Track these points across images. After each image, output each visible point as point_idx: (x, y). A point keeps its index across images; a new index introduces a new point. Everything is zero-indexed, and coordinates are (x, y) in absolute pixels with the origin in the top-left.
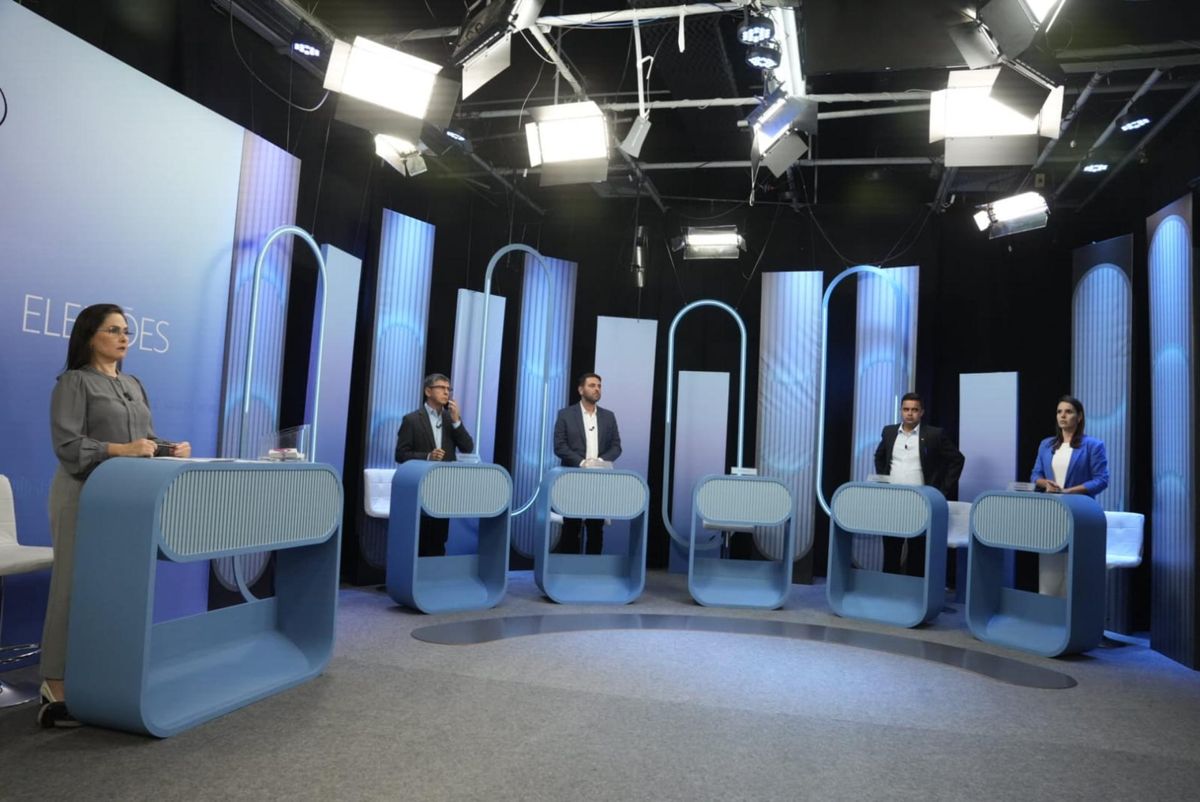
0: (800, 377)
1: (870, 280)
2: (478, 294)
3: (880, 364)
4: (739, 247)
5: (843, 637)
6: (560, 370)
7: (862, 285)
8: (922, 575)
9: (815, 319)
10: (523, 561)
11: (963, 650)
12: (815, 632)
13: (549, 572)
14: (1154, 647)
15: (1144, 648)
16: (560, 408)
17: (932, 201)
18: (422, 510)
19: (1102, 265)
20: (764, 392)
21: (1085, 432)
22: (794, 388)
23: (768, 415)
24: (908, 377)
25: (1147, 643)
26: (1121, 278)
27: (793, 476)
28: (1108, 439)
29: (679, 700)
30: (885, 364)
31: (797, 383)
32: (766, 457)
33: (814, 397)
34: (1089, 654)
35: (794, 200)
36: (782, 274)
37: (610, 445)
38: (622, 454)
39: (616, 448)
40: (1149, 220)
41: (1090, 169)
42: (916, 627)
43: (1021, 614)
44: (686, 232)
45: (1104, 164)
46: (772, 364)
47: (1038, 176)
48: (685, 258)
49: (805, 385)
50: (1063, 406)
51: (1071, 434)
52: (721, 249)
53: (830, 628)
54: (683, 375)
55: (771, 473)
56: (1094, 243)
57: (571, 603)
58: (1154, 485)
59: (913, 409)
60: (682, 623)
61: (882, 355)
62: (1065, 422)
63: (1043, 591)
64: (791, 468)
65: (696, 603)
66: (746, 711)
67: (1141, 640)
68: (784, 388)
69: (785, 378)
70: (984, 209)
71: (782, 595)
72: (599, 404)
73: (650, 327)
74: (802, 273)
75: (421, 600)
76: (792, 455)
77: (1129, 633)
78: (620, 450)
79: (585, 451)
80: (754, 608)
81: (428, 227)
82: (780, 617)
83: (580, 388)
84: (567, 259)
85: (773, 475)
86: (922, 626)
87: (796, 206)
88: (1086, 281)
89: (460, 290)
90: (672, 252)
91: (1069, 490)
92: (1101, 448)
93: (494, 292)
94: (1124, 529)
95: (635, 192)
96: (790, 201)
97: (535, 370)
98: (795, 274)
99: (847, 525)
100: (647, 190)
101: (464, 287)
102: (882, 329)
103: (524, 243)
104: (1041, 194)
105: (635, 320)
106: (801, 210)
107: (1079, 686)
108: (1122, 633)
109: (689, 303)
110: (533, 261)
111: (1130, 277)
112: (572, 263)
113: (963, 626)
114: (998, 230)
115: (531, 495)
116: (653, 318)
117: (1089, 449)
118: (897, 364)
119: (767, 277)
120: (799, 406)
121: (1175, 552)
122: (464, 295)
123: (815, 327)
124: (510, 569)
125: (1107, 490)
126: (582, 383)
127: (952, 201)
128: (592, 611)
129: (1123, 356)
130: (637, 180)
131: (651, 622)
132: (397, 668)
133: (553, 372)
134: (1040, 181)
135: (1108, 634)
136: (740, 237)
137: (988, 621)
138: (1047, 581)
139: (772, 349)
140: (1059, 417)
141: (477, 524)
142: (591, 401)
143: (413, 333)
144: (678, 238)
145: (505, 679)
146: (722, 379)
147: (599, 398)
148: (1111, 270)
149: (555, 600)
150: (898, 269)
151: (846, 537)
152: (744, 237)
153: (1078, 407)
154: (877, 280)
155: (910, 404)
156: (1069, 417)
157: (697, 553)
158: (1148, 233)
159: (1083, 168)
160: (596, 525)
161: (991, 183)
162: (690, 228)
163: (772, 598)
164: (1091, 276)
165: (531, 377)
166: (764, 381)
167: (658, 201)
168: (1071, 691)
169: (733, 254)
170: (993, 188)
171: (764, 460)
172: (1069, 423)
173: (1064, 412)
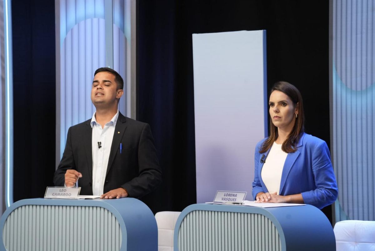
3: (89, 21)
50: (275, 97)
61: (90, 10)
62: (279, 118)
140: (272, 110)
172: (283, 118)
173: (276, 104)
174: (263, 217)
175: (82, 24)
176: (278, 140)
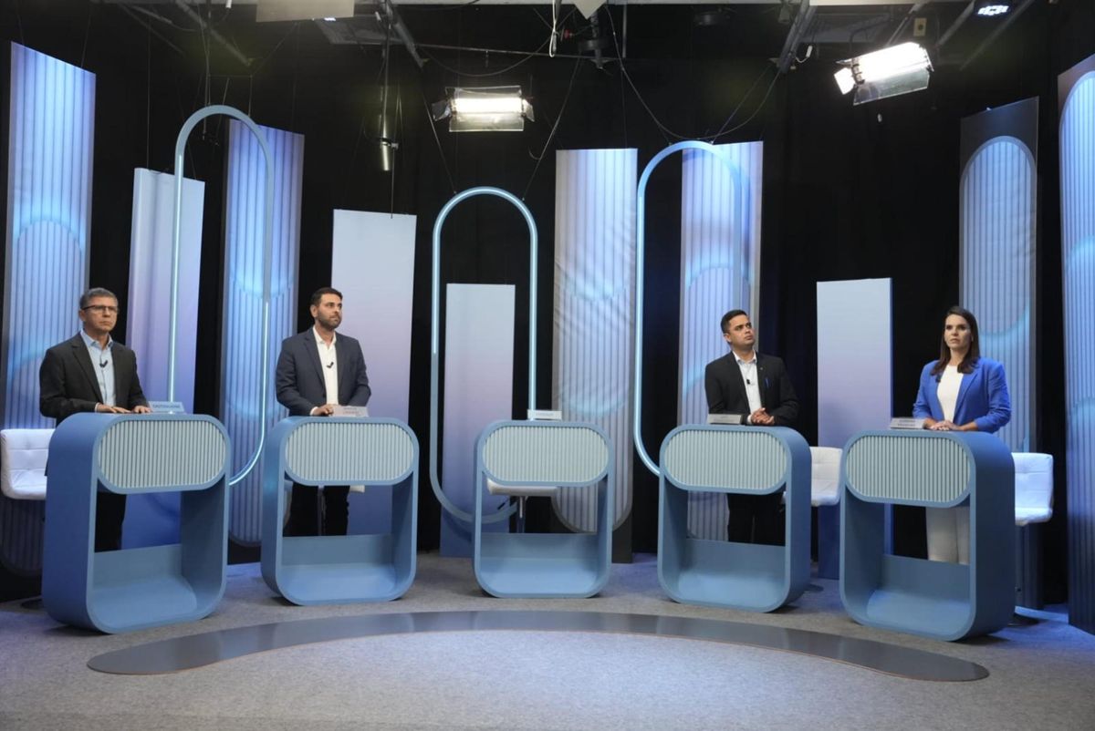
0: (609, 289)
1: (699, 160)
2: (165, 176)
3: (713, 271)
4: (524, 116)
5: (681, 628)
6: (284, 284)
7: (688, 169)
8: (782, 543)
9: (628, 213)
10: (244, 552)
11: (838, 638)
12: (641, 624)
13: (284, 563)
14: (1072, 622)
15: (1060, 623)
16: (285, 337)
17: (777, 55)
18: (100, 485)
19: (996, 139)
20: (562, 311)
22: (601, 304)
23: (568, 341)
24: (749, 287)
25: (1064, 618)
26: (1023, 154)
27: (603, 419)
28: (1008, 359)
30: (720, 270)
31: (604, 297)
32: (567, 396)
33: (628, 316)
34: (1000, 634)
35: (597, 52)
36: (582, 152)
40: (1062, 78)
41: (986, 11)
42: (777, 611)
43: (910, 587)
44: (451, 95)
45: (1004, 5)
46: (571, 273)
47: (918, 22)
48: (450, 131)
49: (615, 299)
50: (953, 320)
51: (962, 356)
52: (497, 119)
53: (663, 617)
54: (452, 288)
55: (573, 416)
56: (988, 109)
57: (317, 604)
58: (1068, 417)
60: (469, 621)
61: (715, 260)
62: (957, 341)
63: (933, 557)
64: (600, 410)
65: (486, 594)
67: (1056, 614)
68: (588, 303)
69: (590, 292)
70: (847, 66)
71: (598, 578)
73: (407, 224)
74: (610, 152)
75: (99, 613)
76: (600, 394)
77: (1040, 608)
79: (324, 395)
80: (563, 597)
81: (84, 76)
82: (596, 607)
83: (313, 308)
86: (783, 609)
87: (598, 61)
88: (978, 158)
89: (137, 170)
90: (433, 121)
92: (999, 372)
93: (188, 173)
94: (1029, 475)
95: (383, 37)
96: (592, 53)
97: (249, 284)
98: (601, 152)
99: (681, 481)
100: (398, 35)
101: (145, 167)
102: (716, 225)
103: (227, 104)
104: (922, 45)
105: (387, 216)
106: (605, 65)
107: (990, 676)
109: (460, 191)
110: (242, 129)
111: (1034, 154)
112: (297, 135)
113: (835, 607)
114: (865, 94)
115: (255, 450)
116: (411, 213)
117: (985, 373)
118: (736, 268)
119: (562, 156)
120: (608, 326)
122: (143, 177)
123: (628, 224)
124: (230, 563)
125: (1008, 425)
126: (317, 301)
127: (808, 54)
128: (347, 612)
129: (1025, 255)
130: (386, 20)
131: (424, 622)
132: (75, 716)
133: (274, 288)
134: (920, 27)
135: (1019, 610)
136: (525, 103)
137: (869, 597)
138: (938, 544)
139: (571, 252)
140: (948, 334)
141: (177, 504)
142: (328, 327)
143: (69, 230)
144: (441, 102)
145: (242, 715)
146: (507, 292)
147: (340, 322)
148: (1009, 144)
149: (294, 602)
150: (735, 146)
151: (680, 497)
152: (530, 102)
153: (970, 321)
154: (708, 159)
156: (962, 333)
157: (485, 528)
158: (1060, 100)
159: (978, 11)
160: (338, 494)
161: (858, 31)
162: (458, 90)
163: (584, 583)
164: (984, 152)
165: (243, 295)
166: (562, 296)
167: (413, 52)
168: (985, 683)
169: (515, 126)
170: (857, 39)
171: (563, 400)
172: (961, 342)
173: (954, 328)
174: (952, 443)
175: (707, 273)
176: (951, 361)
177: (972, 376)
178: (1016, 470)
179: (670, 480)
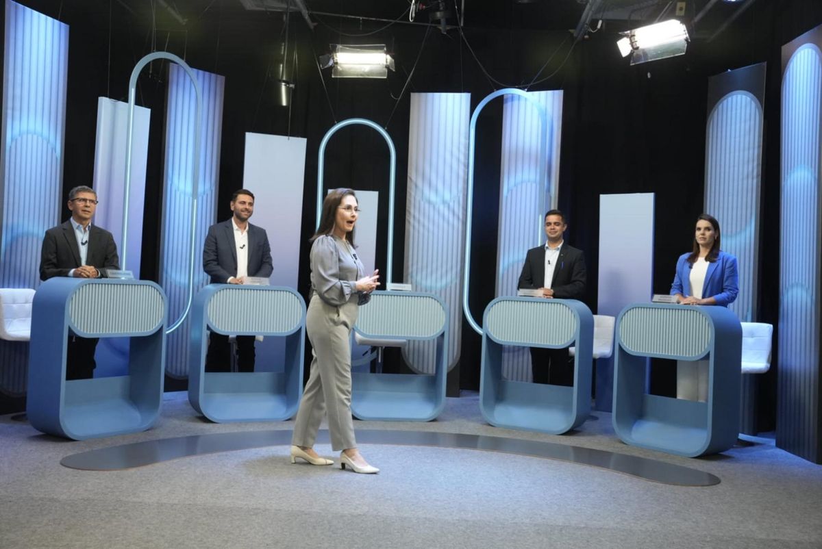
0: (447, 197)
1: (516, 102)
2: (121, 104)
3: (524, 185)
4: (387, 67)
5: (496, 444)
6: (208, 187)
7: (507, 108)
8: (572, 385)
9: (463, 140)
10: (176, 383)
12: (466, 441)
13: (207, 391)
14: (779, 445)
15: (772, 447)
17: (574, 28)
18: (70, 330)
19: (734, 92)
20: (412, 211)
21: (721, 249)
22: (441, 207)
24: (551, 197)
25: (772, 442)
27: (441, 291)
29: (358, 511)
30: (529, 184)
31: (444, 202)
32: (414, 274)
33: (461, 217)
34: (727, 453)
35: (443, 21)
36: (430, 95)
37: (261, 263)
38: (274, 271)
39: (268, 266)
40: (785, 48)
42: (566, 434)
43: (664, 418)
44: (334, 50)
46: (420, 183)
47: (680, 5)
48: (333, 77)
49: (451, 204)
50: (702, 224)
51: (708, 250)
52: (367, 69)
53: (482, 437)
55: (419, 289)
56: (729, 70)
57: (228, 422)
58: (781, 297)
59: (555, 223)
61: (526, 177)
62: (705, 239)
63: (679, 397)
64: (439, 285)
66: (426, 518)
67: (767, 440)
68: (431, 206)
69: (433, 198)
70: (627, 36)
71: (436, 407)
72: (251, 220)
73: (298, 145)
74: (450, 95)
76: (439, 273)
77: (755, 434)
78: (272, 268)
79: (236, 269)
80: (411, 420)
81: (60, 27)
82: (434, 428)
84: (214, 72)
85: (421, 291)
86: (570, 432)
87: (443, 28)
88: (720, 107)
89: (100, 98)
90: (321, 69)
91: (706, 300)
92: (734, 263)
93: (138, 103)
94: (754, 338)
95: (285, 6)
96: (438, 22)
97: (182, 187)
98: (444, 95)
99: (498, 338)
100: (297, 6)
101: (106, 96)
102: (527, 151)
103: (168, 51)
104: (682, 22)
105: (285, 138)
106: (448, 31)
107: (722, 483)
108: (749, 434)
109: (339, 121)
110: (179, 70)
111: (761, 104)
112: (219, 76)
113: (608, 432)
114: (639, 57)
115: (184, 308)
116: (303, 136)
117: (725, 262)
118: (541, 183)
119: (416, 98)
120: (446, 225)
121: (799, 358)
122: (105, 104)
123: (462, 149)
124: (166, 391)
125: (737, 301)
126: (233, 200)
127: (599, 26)
128: (251, 429)
129: (753, 179)
132: (51, 500)
133: (201, 189)
134: (681, 9)
135: (742, 436)
136: (389, 57)
137: (633, 425)
138: (684, 388)
139: (420, 168)
140: (698, 233)
141: (127, 347)
142: (243, 219)
143: (48, 142)
144: (326, 56)
145: (176, 502)
146: (371, 197)
147: (250, 216)
148: (744, 97)
149: (212, 420)
150: (543, 93)
151: (497, 349)
152: (391, 56)
154: (522, 102)
155: (553, 218)
156: (708, 233)
158: (782, 65)
161: (634, 11)
162: (339, 46)
164: (725, 102)
165: (178, 194)
166: (412, 201)
167: (307, 17)
168: (718, 488)
169: (380, 74)
170: (635, 17)
171: (412, 277)
172: (708, 239)
173: (703, 230)
174: (698, 314)
175: (519, 187)
176: (701, 253)
177: (715, 265)
178: (744, 335)
179: (490, 337)
